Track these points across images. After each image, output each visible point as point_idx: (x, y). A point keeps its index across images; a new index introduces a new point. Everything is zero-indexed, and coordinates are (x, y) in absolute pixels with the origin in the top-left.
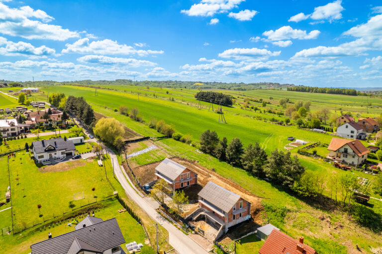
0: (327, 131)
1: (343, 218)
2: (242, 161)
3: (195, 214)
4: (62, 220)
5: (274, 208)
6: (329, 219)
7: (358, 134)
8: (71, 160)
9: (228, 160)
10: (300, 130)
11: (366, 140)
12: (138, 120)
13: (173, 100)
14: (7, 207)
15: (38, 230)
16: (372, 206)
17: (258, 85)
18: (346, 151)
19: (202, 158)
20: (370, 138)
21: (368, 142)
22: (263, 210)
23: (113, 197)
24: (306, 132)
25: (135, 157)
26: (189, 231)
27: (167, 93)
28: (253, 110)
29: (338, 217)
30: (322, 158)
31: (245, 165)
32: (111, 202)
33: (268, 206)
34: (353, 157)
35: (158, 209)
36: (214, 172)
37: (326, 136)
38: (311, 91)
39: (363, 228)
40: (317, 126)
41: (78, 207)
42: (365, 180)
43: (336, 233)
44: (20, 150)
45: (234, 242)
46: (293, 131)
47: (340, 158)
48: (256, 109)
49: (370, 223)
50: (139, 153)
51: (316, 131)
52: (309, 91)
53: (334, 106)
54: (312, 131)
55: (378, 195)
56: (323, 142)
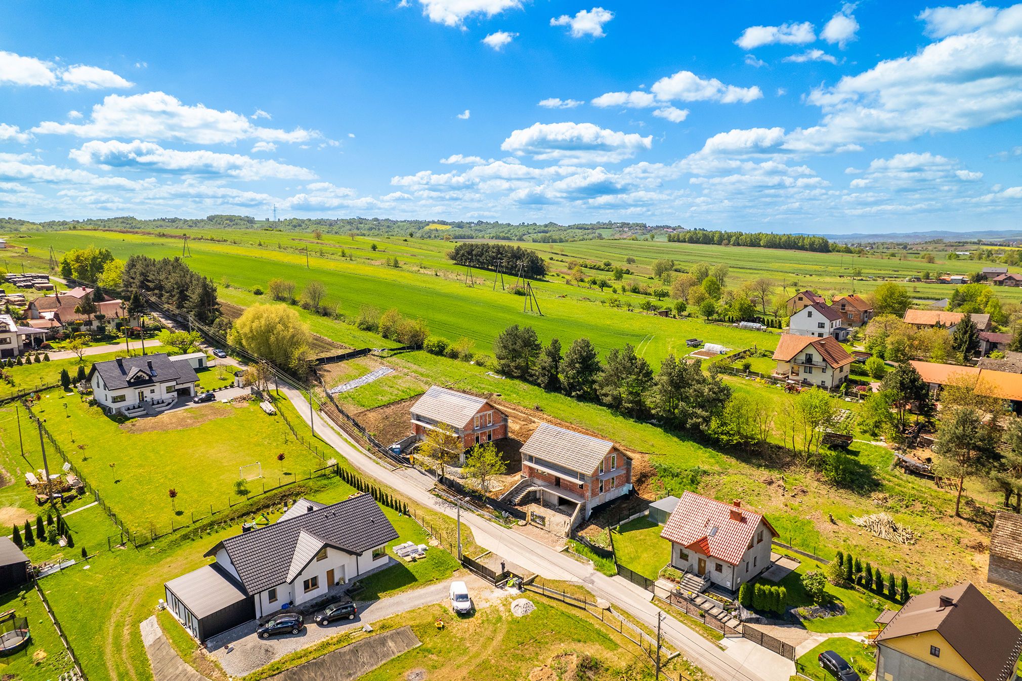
0: (768, 326)
1: (806, 478)
2: (598, 388)
3: (518, 490)
4: (232, 519)
5: (676, 471)
6: (781, 482)
7: (832, 330)
8: (192, 404)
9: (565, 389)
10: (711, 327)
11: (848, 341)
12: (326, 314)
13: (396, 265)
14: (85, 504)
15: (185, 537)
16: (856, 453)
17: (593, 228)
18: (809, 359)
19: (507, 388)
20: (856, 338)
21: (852, 345)
22: (654, 475)
23: (327, 472)
24: (725, 330)
25: (348, 392)
26: (510, 522)
27: (374, 248)
28: (596, 287)
29: (797, 477)
30: (762, 377)
31: (606, 395)
32: (325, 482)
33: (664, 466)
34: (824, 371)
35: (434, 490)
36: (540, 414)
37: (766, 336)
38: (725, 242)
39: (841, 491)
40: (748, 315)
41: (256, 492)
42: (845, 413)
43: (795, 503)
44: (49, 389)
45: (607, 530)
46: (697, 327)
47: (798, 375)
48: (604, 285)
49: (852, 481)
50: (353, 384)
51: (746, 328)
52: (719, 243)
53: (780, 276)
54: (737, 327)
55: (867, 435)
56: (762, 349)
